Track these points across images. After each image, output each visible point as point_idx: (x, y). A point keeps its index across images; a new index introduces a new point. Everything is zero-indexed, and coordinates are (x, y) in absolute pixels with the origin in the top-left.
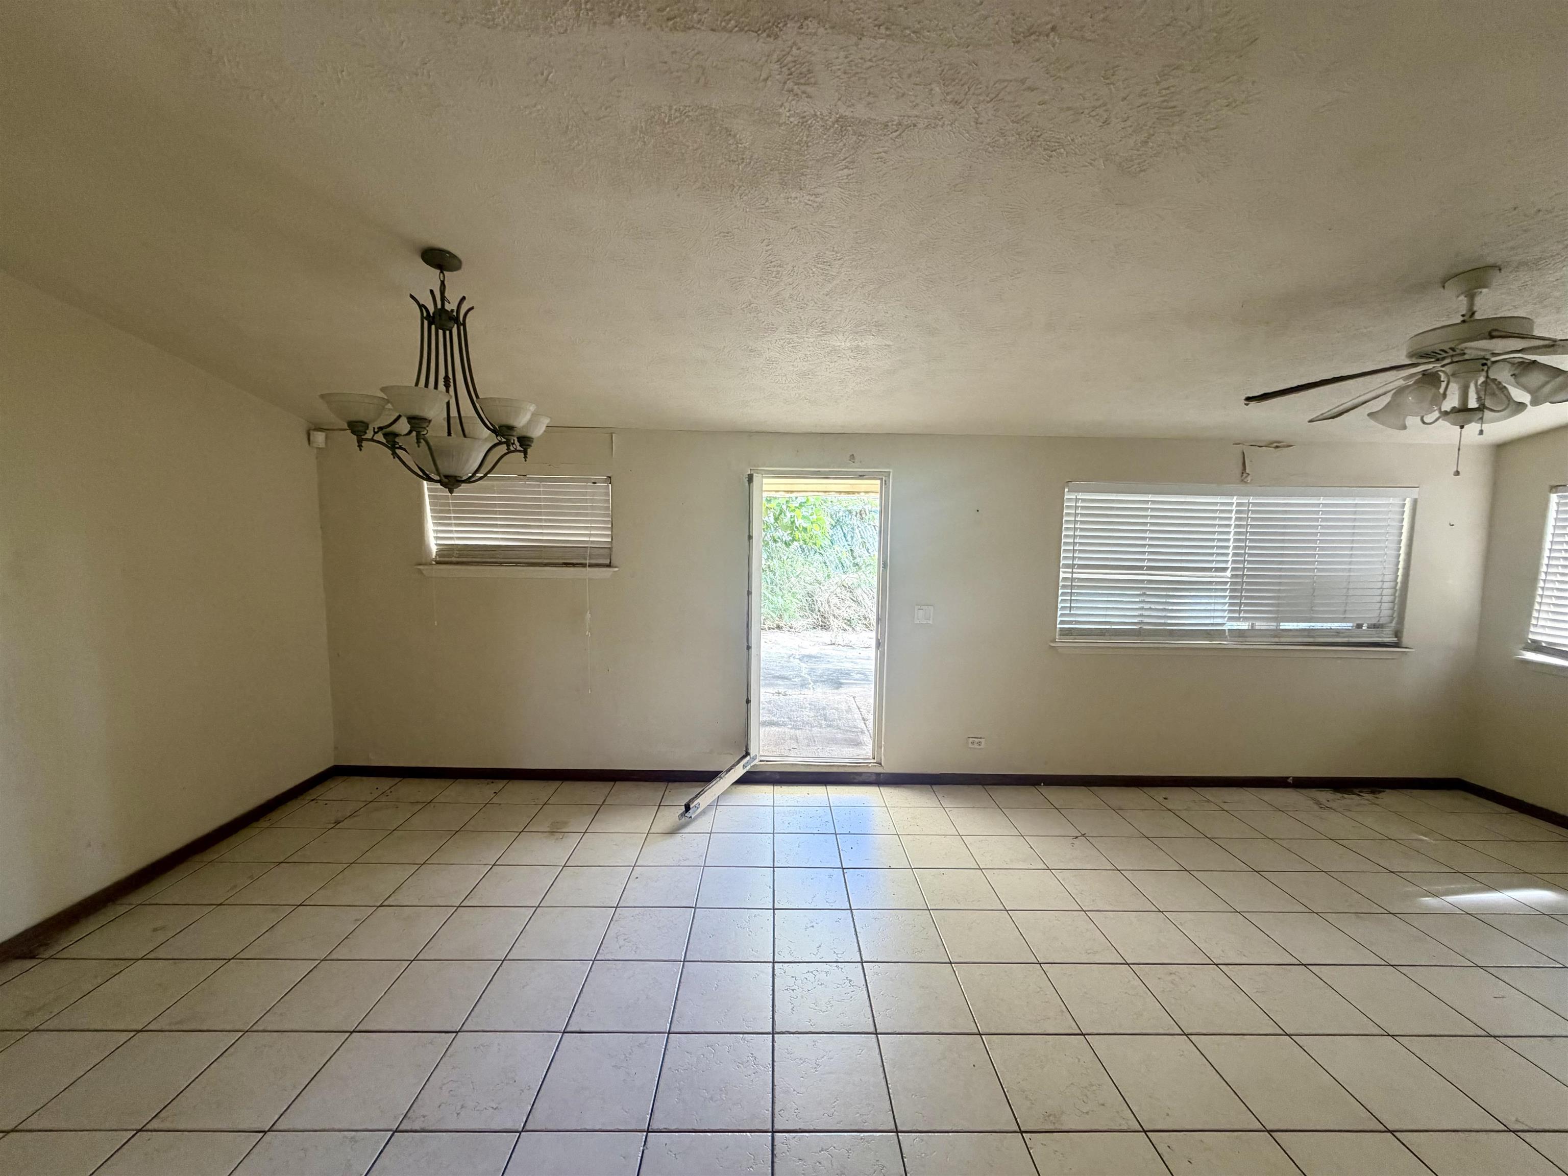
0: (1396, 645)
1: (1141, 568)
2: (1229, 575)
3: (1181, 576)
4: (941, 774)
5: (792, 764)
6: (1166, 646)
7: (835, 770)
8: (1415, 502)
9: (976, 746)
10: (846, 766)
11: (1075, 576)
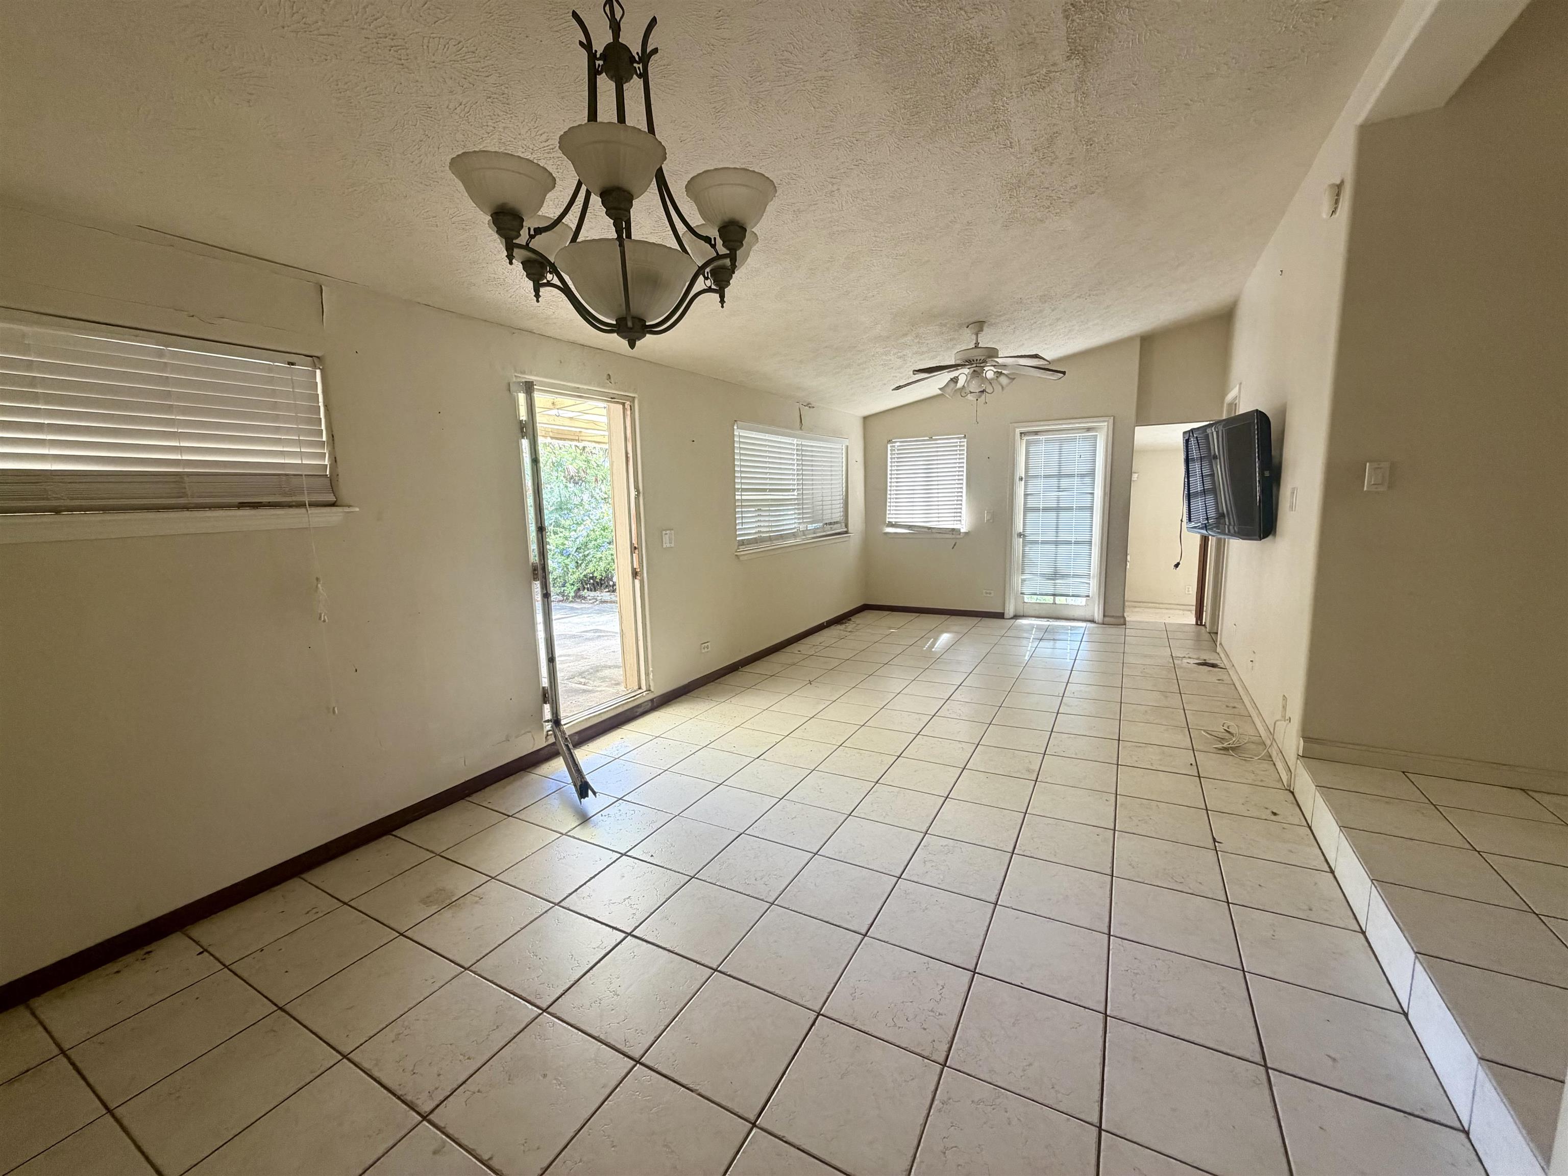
0: (846, 532)
1: (765, 490)
2: (796, 494)
3: (782, 495)
4: (689, 683)
5: (586, 719)
6: (786, 545)
7: (621, 710)
8: (847, 447)
9: (706, 650)
10: (628, 702)
11: (744, 497)
